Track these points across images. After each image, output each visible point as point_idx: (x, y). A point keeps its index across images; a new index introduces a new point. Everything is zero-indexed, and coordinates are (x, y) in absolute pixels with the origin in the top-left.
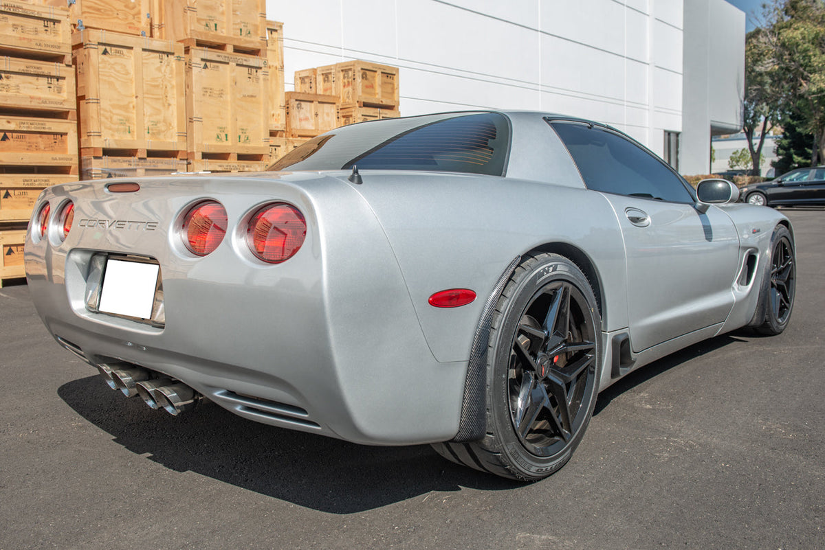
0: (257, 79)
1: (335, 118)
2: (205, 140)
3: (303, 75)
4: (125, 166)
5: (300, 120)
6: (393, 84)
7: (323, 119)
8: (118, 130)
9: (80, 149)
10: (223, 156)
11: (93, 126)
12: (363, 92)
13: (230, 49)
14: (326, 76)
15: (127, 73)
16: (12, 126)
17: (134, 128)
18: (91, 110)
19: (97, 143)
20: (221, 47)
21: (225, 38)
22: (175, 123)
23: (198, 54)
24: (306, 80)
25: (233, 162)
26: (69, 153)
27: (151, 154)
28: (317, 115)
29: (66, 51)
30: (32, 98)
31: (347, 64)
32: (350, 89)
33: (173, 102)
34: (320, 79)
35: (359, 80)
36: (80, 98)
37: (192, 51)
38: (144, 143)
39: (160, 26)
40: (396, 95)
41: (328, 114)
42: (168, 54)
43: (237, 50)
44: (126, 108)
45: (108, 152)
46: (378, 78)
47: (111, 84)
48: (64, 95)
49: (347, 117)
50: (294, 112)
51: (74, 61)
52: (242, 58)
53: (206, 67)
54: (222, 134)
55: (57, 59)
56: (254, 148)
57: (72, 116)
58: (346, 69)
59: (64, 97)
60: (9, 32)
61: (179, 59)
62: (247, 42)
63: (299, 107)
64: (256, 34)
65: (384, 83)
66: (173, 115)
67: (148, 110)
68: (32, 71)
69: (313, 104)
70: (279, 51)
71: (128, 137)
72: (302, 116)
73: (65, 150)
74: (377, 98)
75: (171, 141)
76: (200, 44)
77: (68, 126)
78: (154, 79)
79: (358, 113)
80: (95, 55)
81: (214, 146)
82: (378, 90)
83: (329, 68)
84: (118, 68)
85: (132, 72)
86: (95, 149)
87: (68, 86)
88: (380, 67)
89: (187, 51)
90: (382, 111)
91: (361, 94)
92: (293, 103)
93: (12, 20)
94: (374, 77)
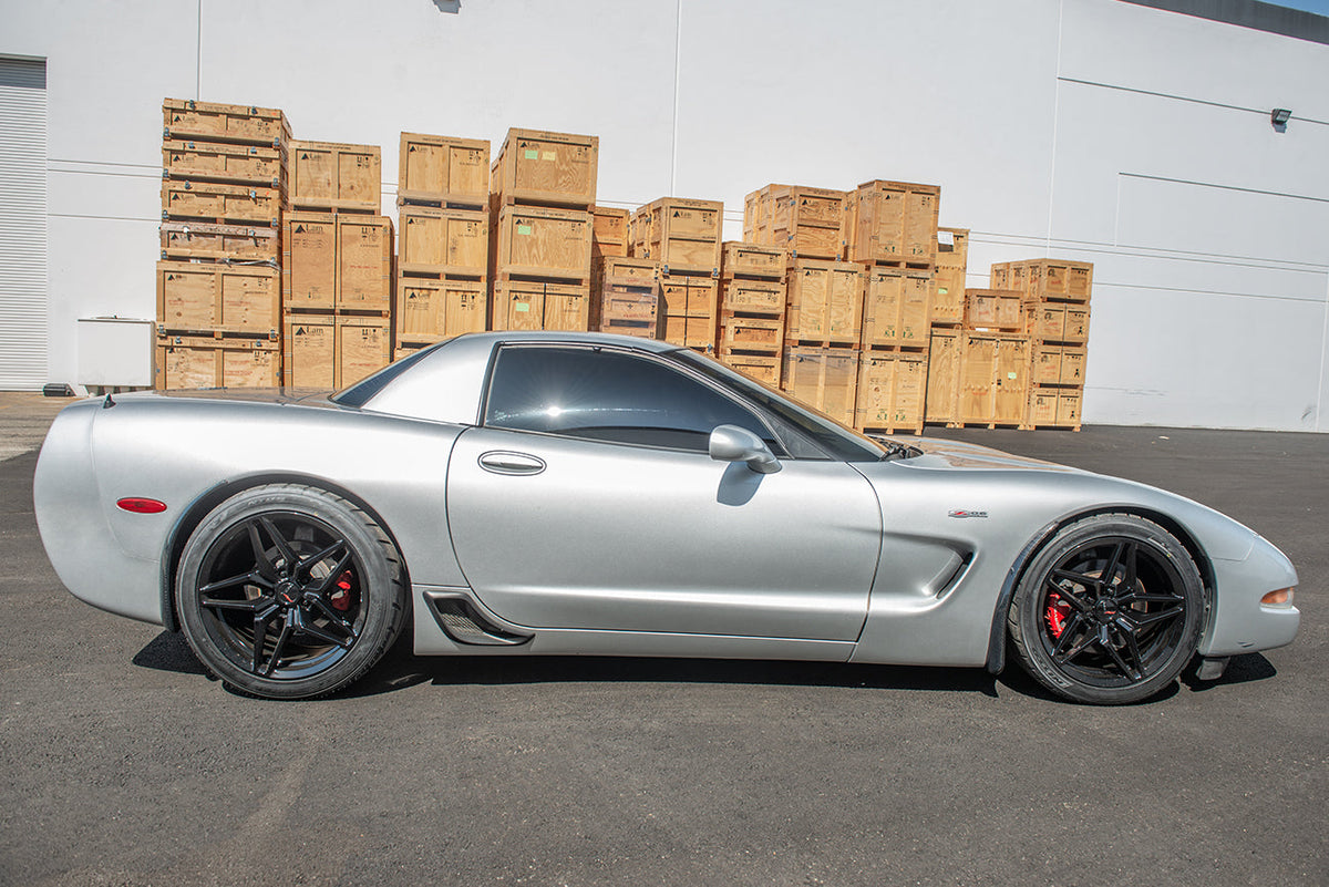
0: (924, 288)
1: (1018, 311)
2: (875, 335)
3: (999, 268)
4: (813, 353)
5: (980, 313)
6: (1085, 279)
7: (1004, 311)
8: (811, 328)
9: (784, 339)
10: (889, 348)
11: (794, 325)
12: (1048, 287)
13: (903, 265)
14: (1018, 270)
15: (822, 288)
16: (743, 325)
17: (822, 326)
18: (794, 313)
19: (795, 337)
20: (896, 264)
21: (899, 257)
22: (853, 323)
23: (876, 271)
24: (1001, 273)
25: (896, 353)
26: (776, 343)
27: (833, 345)
28: (998, 309)
29: (782, 274)
30: (758, 306)
31: (1035, 261)
32: (1036, 284)
33: (853, 308)
34: (1012, 273)
35: (1045, 277)
36: (788, 305)
37: (872, 269)
38: (827, 338)
39: (854, 248)
40: (1087, 289)
41: (1010, 308)
42: (852, 273)
43: (909, 265)
44: (818, 312)
45: (802, 343)
46: (1067, 274)
47: (810, 296)
48: (778, 304)
49: (1031, 311)
50: (974, 307)
51: (787, 279)
52: (912, 272)
53: (882, 280)
54: (890, 331)
55: (776, 279)
56: (916, 343)
57: (782, 318)
58: (1034, 266)
59: (777, 305)
60: (749, 264)
61: (860, 276)
62: (918, 259)
63: (980, 302)
64: (927, 251)
65: (1073, 279)
66: (852, 317)
67: (833, 313)
68: (759, 288)
69: (995, 300)
70: (963, 254)
71: (818, 333)
72: (982, 310)
73: (774, 341)
74: (1065, 293)
75: (849, 335)
76: (879, 263)
77: (778, 325)
78: (840, 292)
79: (1041, 307)
80: (801, 277)
81: (881, 339)
82: (1066, 285)
83: (1020, 263)
84: (815, 284)
85: (825, 287)
86: (795, 341)
87: (781, 297)
88: (1070, 263)
89: (868, 268)
90: (1068, 305)
91: (1045, 290)
92: (974, 298)
93: (751, 256)
94: (1062, 273)
